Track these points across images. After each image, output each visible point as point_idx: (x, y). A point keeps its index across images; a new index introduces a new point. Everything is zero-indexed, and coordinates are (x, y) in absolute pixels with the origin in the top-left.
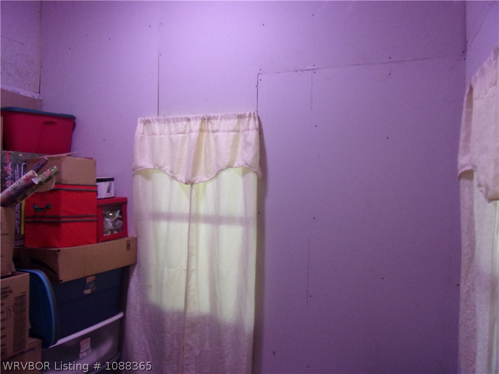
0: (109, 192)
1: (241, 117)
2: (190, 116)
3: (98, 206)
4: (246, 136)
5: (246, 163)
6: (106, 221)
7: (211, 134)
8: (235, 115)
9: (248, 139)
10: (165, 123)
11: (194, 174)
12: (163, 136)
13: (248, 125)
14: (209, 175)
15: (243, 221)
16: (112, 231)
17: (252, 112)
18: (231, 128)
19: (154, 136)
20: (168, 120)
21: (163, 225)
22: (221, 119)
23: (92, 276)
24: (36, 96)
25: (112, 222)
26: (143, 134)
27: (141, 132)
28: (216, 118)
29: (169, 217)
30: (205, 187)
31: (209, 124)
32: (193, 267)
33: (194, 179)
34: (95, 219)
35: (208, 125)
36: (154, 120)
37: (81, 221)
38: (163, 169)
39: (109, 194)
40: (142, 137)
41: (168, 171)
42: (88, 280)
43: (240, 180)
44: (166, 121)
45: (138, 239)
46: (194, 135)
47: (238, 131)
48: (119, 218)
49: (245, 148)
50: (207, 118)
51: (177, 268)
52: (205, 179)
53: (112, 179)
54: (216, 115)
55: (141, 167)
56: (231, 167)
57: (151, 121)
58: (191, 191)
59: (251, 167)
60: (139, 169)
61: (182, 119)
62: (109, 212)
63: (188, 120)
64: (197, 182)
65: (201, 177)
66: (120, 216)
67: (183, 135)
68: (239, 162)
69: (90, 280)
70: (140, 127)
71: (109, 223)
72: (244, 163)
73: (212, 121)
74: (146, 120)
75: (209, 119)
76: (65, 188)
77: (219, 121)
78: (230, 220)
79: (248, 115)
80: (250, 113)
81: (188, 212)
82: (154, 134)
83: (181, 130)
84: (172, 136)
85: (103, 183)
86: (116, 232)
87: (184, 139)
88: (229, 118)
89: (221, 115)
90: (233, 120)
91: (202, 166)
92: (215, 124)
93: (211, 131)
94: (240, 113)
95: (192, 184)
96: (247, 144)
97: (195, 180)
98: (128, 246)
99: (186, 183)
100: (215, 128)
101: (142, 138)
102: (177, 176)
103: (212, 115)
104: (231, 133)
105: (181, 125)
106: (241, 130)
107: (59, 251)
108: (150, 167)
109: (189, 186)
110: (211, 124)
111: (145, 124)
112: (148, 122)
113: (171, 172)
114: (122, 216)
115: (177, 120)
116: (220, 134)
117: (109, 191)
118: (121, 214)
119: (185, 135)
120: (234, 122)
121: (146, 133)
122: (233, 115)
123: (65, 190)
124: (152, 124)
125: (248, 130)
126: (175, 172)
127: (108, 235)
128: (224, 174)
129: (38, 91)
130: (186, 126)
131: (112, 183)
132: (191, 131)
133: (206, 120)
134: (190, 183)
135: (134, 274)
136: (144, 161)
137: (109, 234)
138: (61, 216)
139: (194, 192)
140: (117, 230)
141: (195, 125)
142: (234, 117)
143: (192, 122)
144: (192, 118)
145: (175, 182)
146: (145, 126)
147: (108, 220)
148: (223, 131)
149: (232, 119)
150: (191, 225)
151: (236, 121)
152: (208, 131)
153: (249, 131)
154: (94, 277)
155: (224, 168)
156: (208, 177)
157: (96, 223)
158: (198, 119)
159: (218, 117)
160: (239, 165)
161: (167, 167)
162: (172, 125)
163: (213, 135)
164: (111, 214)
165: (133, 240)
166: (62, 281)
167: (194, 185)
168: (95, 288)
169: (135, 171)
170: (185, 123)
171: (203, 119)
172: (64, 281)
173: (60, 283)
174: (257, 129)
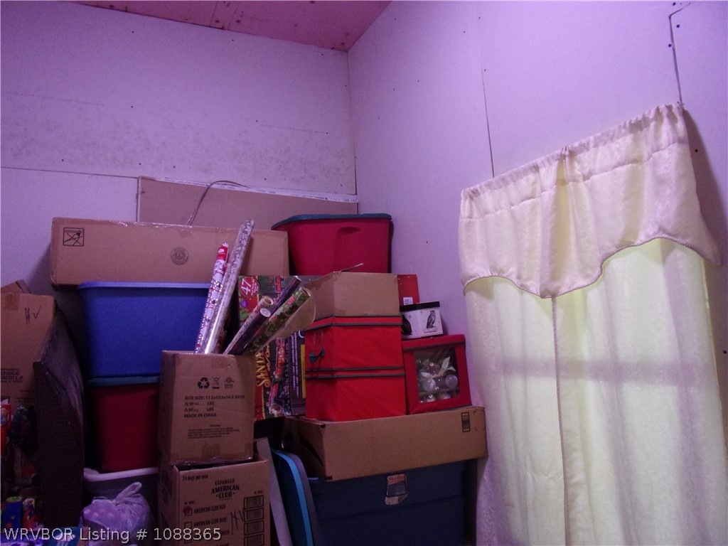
0: (432, 327)
1: (637, 127)
2: (538, 161)
3: (404, 352)
4: (655, 165)
5: (661, 229)
6: (424, 377)
7: (582, 185)
8: (625, 125)
9: (662, 171)
10: (501, 187)
11: (555, 274)
12: (499, 212)
13: (657, 137)
14: (589, 272)
15: (679, 374)
16: (436, 395)
17: (662, 107)
18: (618, 157)
19: (487, 216)
20: (503, 180)
21: (516, 384)
22: (596, 146)
23: (397, 473)
24: (352, 199)
25: (434, 379)
26: (470, 217)
27: (467, 214)
28: (585, 147)
29: (526, 368)
30: (585, 298)
31: (576, 164)
32: (579, 477)
33: (556, 284)
34: (402, 373)
35: (572, 168)
36: (484, 188)
37: (373, 377)
38: (505, 275)
39: (431, 329)
40: (470, 223)
41: (514, 278)
42: (392, 480)
43: (657, 274)
44: (501, 183)
45: (486, 411)
46: (549, 194)
47: (635, 161)
48: (449, 372)
49: (657, 194)
50: (567, 153)
51: (550, 476)
52: (582, 282)
53: (436, 305)
54: (583, 141)
55: (471, 277)
56: (630, 245)
57: (479, 190)
58: (554, 310)
59: (676, 236)
60: (469, 281)
61: (525, 172)
62: (428, 360)
63: (536, 168)
64: (564, 289)
65: (572, 278)
66: (452, 368)
67: (532, 200)
68: (647, 228)
69: (395, 482)
70: (465, 206)
71: (429, 380)
72: (656, 229)
73: (581, 156)
74: (473, 192)
75: (572, 154)
76: (340, 322)
77: (592, 150)
78: (645, 371)
79: (652, 116)
80: (658, 109)
81: (553, 356)
82: (487, 212)
83: (528, 192)
84: (513, 208)
85: (418, 312)
86: (446, 397)
87: (533, 208)
88: (612, 139)
89: (595, 139)
90: (620, 140)
91: (573, 256)
92: (587, 160)
93: (581, 179)
94: (634, 119)
95: (554, 296)
96: (660, 181)
97: (559, 288)
98: (466, 423)
99: (543, 296)
100: (588, 166)
101: (469, 225)
102: (528, 283)
103: (576, 144)
104: (619, 169)
105: (525, 183)
106: (646, 155)
107: (323, 426)
108: (486, 275)
109: (549, 300)
110: (579, 162)
111: (471, 198)
112: (475, 193)
113: (519, 277)
114: (456, 367)
115: (518, 175)
116: (595, 177)
117: (430, 324)
118: (453, 363)
119: (535, 200)
120: (624, 143)
121: (476, 215)
122: (620, 127)
123: (340, 326)
124: (481, 195)
125: (658, 150)
126: (524, 277)
127: (429, 401)
128: (616, 263)
129: (354, 193)
130: (535, 183)
131: (437, 311)
132: (543, 190)
133: (567, 158)
134: (549, 293)
135: (485, 477)
136: (476, 266)
137: (431, 399)
138: (334, 368)
139: (560, 312)
140: (449, 393)
141: (548, 175)
142: (623, 131)
143: (543, 171)
144: (543, 162)
145: (526, 295)
146: (473, 203)
147: (425, 374)
148: (604, 170)
149: (618, 138)
150: (563, 383)
151: (629, 139)
152: (575, 180)
153: (660, 152)
154: (402, 475)
155: (613, 249)
156: (587, 276)
157: (403, 380)
158: (552, 160)
159: (588, 143)
160: (647, 236)
161: (512, 270)
162: (511, 186)
163: (586, 185)
164: (432, 365)
165: (475, 412)
166: (331, 478)
167: (558, 298)
168: (406, 495)
169: (465, 285)
170: (531, 177)
171: (562, 157)
172: (335, 478)
173: (328, 481)
174: (680, 141)
